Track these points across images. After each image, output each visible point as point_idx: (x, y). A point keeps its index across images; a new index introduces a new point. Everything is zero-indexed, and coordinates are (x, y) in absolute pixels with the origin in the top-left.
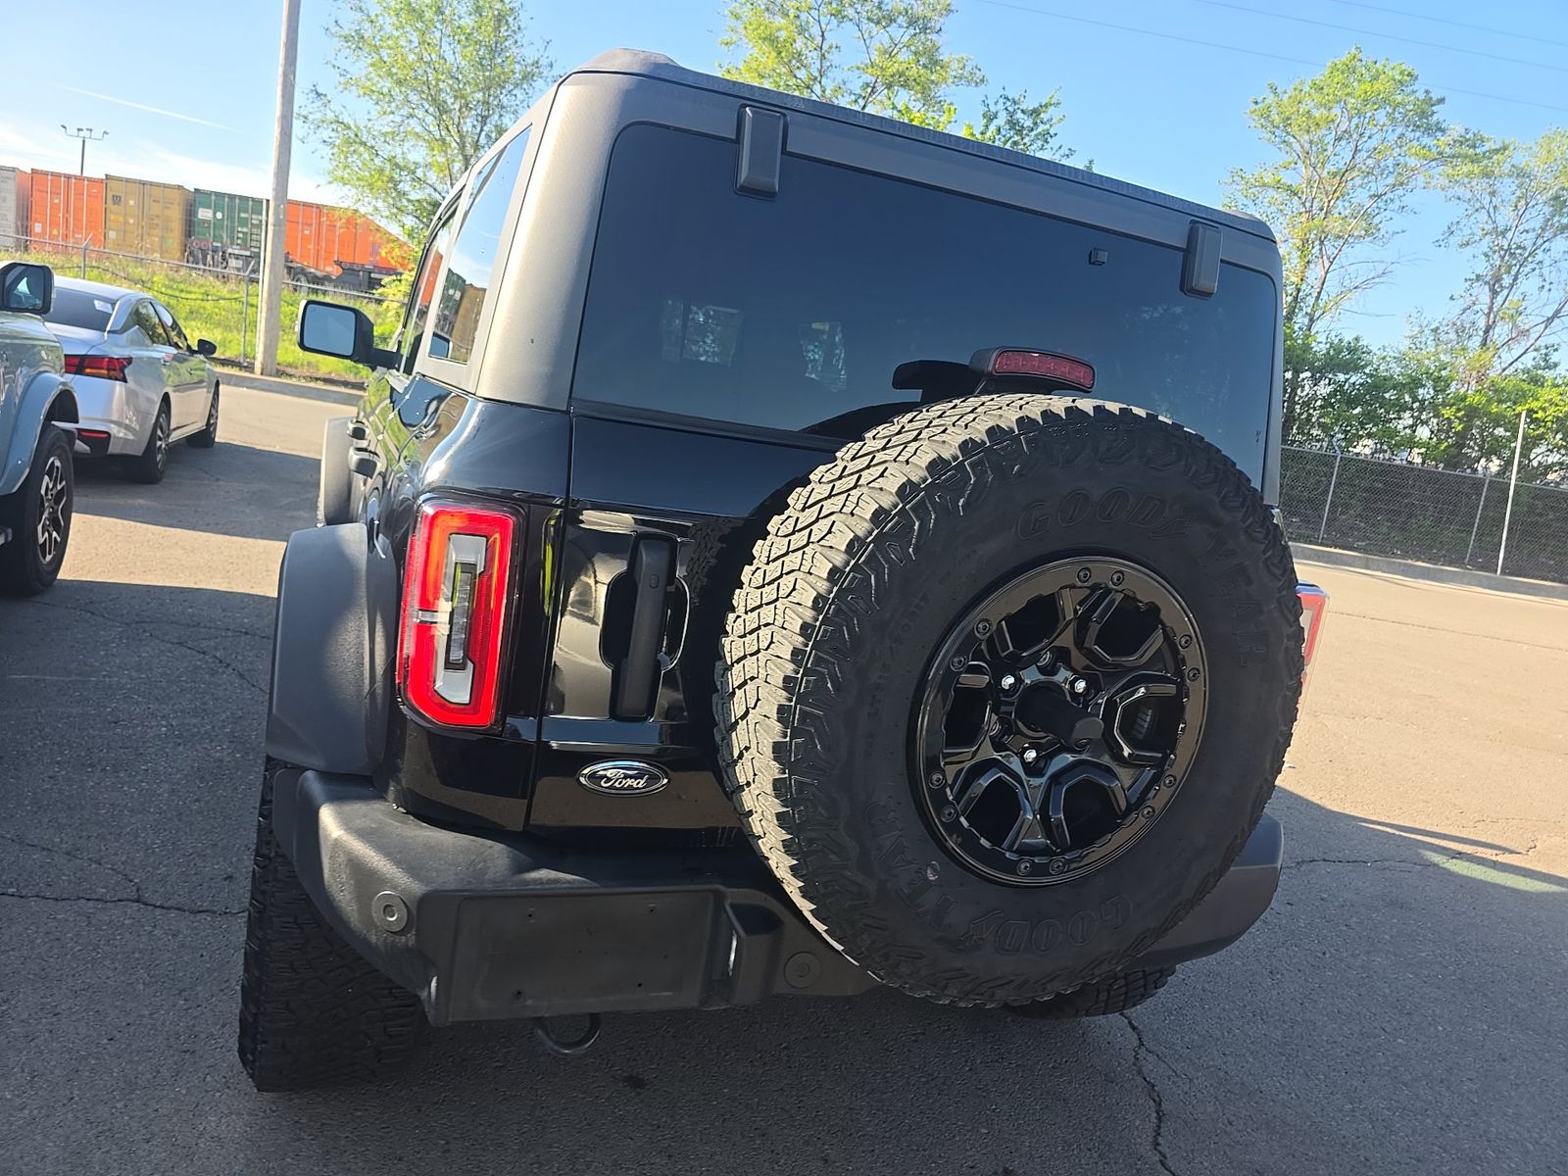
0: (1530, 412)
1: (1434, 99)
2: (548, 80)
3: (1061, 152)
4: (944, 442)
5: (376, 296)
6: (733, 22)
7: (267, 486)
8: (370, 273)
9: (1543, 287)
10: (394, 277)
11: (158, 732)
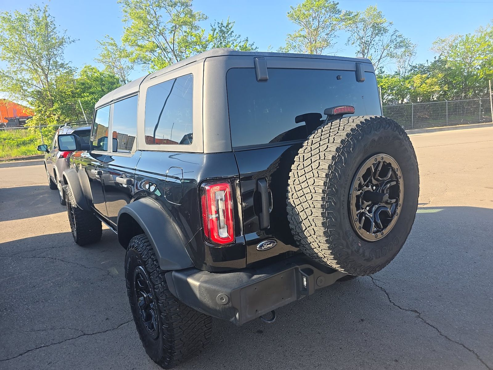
0: (381, 86)
1: (336, 3)
2: (68, 43)
3: (237, 36)
4: (340, 135)
5: (25, 127)
6: (125, 14)
7: (21, 200)
8: (19, 119)
9: (376, 51)
10: (30, 119)
11: (50, 285)
